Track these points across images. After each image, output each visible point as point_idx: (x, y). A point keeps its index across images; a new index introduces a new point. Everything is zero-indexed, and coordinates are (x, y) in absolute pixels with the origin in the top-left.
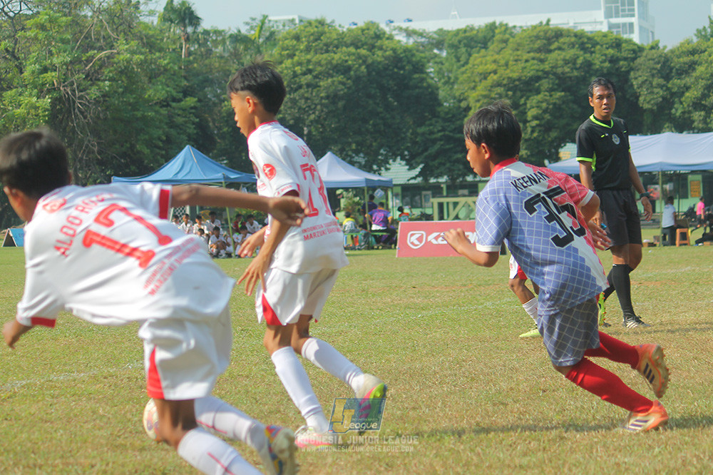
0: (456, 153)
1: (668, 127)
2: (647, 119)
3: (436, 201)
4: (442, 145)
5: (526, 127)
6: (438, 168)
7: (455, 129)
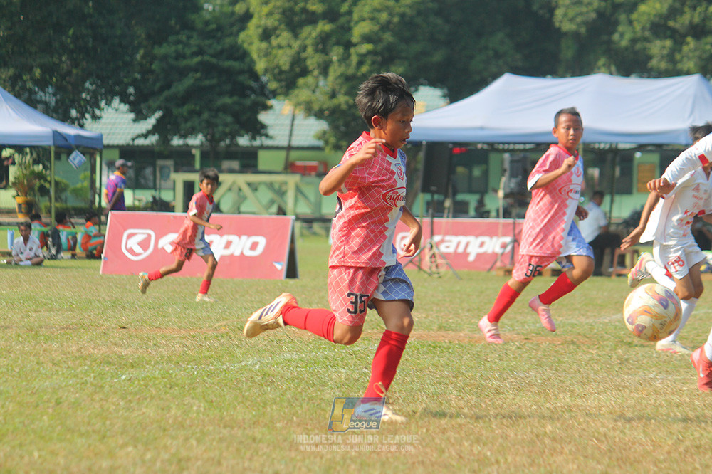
0: (221, 94)
1: (604, 65)
2: (568, 51)
3: (180, 178)
4: (197, 80)
5: (349, 55)
6: (186, 120)
7: (222, 52)
